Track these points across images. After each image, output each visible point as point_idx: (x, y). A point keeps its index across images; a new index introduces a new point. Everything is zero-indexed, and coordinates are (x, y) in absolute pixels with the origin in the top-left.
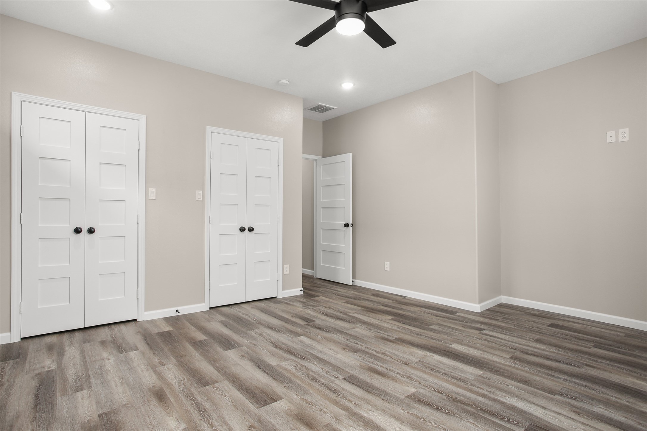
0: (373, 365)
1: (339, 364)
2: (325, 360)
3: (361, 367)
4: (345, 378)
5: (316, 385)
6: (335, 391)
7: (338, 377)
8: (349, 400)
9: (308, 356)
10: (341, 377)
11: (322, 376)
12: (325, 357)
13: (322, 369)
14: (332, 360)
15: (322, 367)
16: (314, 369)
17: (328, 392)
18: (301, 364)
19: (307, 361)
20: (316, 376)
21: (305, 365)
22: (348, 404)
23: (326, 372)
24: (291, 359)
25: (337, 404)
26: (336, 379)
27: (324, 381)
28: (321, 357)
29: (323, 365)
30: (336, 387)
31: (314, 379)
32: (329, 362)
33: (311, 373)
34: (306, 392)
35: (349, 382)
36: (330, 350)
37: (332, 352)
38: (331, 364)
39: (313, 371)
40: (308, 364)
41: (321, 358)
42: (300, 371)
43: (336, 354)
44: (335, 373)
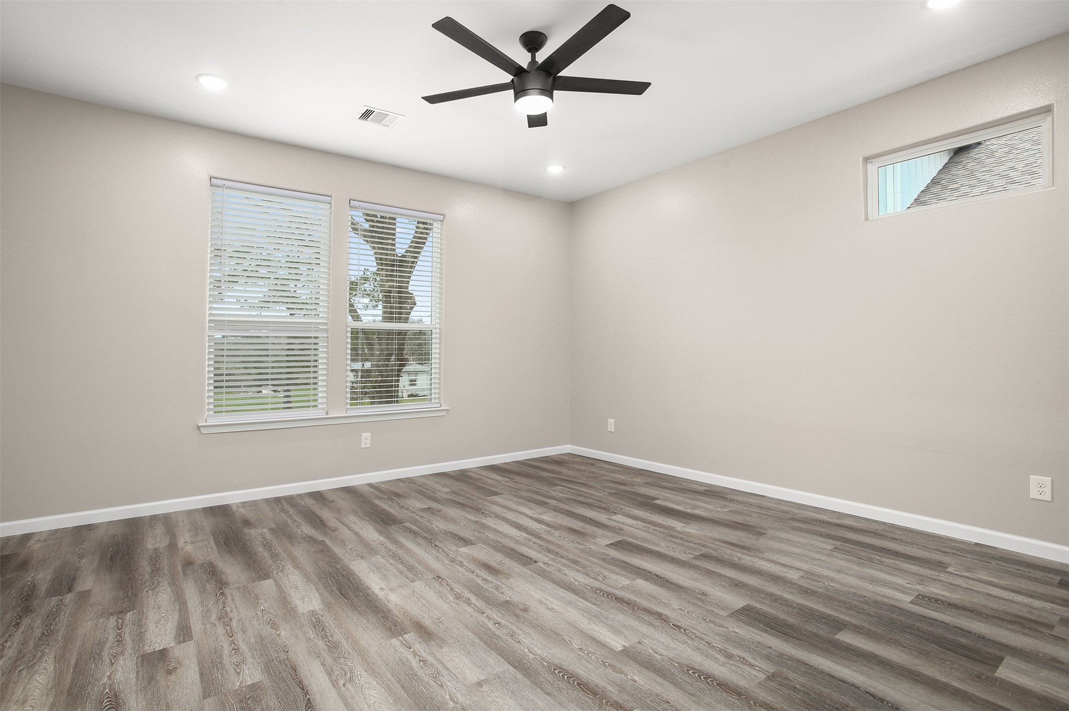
0: (490, 579)
1: (540, 581)
2: (561, 587)
3: (508, 576)
4: (535, 563)
5: (571, 557)
6: (549, 551)
7: (544, 564)
8: (536, 543)
9: (591, 594)
10: (541, 565)
11: (565, 565)
12: (561, 592)
13: (566, 575)
14: (549, 587)
15: (565, 576)
16: (578, 574)
17: (557, 550)
18: (597, 581)
19: (591, 587)
20: (573, 565)
21: (592, 580)
22: (538, 541)
23: (560, 570)
24: (618, 589)
25: (548, 541)
26: (547, 562)
27: (563, 560)
28: (569, 594)
29: (565, 580)
30: (549, 555)
31: (575, 562)
32: (555, 584)
33: (581, 569)
34: (582, 551)
35: (531, 559)
36: (552, 608)
37: (549, 602)
38: (551, 582)
39: (578, 571)
40: (588, 582)
41: (569, 591)
42: (596, 572)
43: (543, 599)
44: (547, 569)
